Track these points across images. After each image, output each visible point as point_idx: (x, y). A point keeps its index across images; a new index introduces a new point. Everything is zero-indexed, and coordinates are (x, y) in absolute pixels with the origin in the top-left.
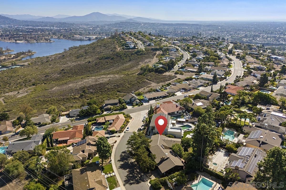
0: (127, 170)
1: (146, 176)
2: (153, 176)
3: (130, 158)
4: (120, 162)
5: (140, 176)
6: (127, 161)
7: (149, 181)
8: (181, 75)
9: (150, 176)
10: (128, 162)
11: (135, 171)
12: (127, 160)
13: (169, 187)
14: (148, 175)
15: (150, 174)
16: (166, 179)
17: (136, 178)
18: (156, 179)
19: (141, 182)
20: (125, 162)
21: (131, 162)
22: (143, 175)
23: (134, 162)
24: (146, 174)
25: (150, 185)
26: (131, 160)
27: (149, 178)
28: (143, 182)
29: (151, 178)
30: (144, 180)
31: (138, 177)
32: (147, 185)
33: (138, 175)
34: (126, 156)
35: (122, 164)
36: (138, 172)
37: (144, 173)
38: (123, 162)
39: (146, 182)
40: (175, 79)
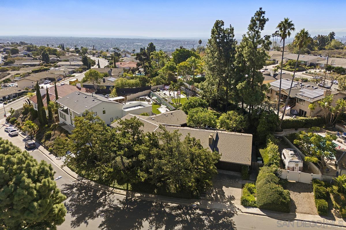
0: (146, 223)
1: (211, 200)
2: (227, 187)
3: (101, 195)
4: (86, 223)
5: (198, 211)
6: (106, 207)
7: (237, 203)
8: (15, 71)
9: (222, 194)
10: (110, 207)
11: (167, 210)
12: (101, 205)
13: (295, 182)
14: (213, 196)
15: (215, 190)
16: (276, 170)
17: (204, 223)
18: (245, 189)
19: (227, 221)
20: (102, 211)
21: (120, 201)
22: (200, 203)
23: (127, 195)
24: (205, 196)
25: (257, 210)
26: (115, 198)
27: (226, 199)
28: (232, 217)
29: (229, 195)
30: (225, 212)
31: (201, 217)
32: (250, 214)
33: (193, 214)
34: (85, 200)
35: (100, 223)
36: (179, 208)
37: (197, 198)
38: (98, 215)
39: (236, 210)
40: (10, 76)
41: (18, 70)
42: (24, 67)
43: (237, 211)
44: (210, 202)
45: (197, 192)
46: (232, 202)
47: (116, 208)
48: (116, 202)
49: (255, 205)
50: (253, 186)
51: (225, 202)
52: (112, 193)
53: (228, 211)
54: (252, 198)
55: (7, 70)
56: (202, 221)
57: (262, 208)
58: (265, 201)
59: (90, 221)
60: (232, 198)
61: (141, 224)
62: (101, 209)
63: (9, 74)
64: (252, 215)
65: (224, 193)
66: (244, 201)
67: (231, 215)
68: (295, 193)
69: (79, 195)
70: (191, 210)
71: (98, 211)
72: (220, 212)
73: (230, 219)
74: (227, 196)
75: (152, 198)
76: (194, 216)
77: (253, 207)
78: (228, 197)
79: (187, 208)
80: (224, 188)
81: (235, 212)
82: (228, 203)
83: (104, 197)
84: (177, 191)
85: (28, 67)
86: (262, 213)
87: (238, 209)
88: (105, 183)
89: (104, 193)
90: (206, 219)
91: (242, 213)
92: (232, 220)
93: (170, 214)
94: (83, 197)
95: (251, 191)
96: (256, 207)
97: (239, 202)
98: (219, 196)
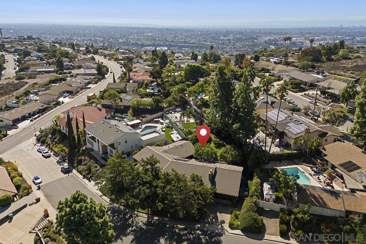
0: (162, 241)
1: (208, 223)
2: (220, 213)
3: (129, 218)
4: (121, 239)
5: (198, 232)
6: (134, 228)
7: (226, 226)
8: (31, 79)
9: (216, 218)
10: (137, 228)
11: (177, 231)
12: (130, 226)
13: (269, 210)
14: (209, 220)
15: (212, 215)
16: (256, 201)
17: (202, 241)
18: (233, 215)
19: (218, 239)
20: (132, 231)
21: (144, 223)
22: (200, 226)
23: (148, 218)
24: (204, 220)
25: (239, 232)
26: (140, 221)
27: (218, 223)
28: (221, 237)
29: (221, 220)
30: (217, 233)
31: (200, 236)
32: (234, 235)
33: (195, 234)
34: (118, 222)
35: (131, 240)
36: (185, 229)
37: (198, 222)
38: (129, 234)
39: (224, 231)
40: (27, 85)
41: (35, 78)
42: (39, 74)
43: (226, 232)
44: (207, 225)
45: (198, 217)
46: (223, 225)
47: (141, 229)
48: (140, 224)
49: (238, 227)
50: (239, 213)
51: (218, 225)
52: (137, 216)
53: (219, 232)
54: (237, 223)
55: (24, 78)
56: (201, 239)
57: (242, 230)
58: (244, 225)
59: (124, 238)
60: (223, 222)
61: (159, 241)
62: (130, 229)
63: (27, 83)
64: (235, 235)
65: (218, 218)
66: (231, 224)
67: (221, 235)
68: (268, 219)
69: (113, 218)
70: (194, 231)
71: (128, 231)
72: (213, 232)
73: (220, 238)
74: (219, 221)
75: (166, 221)
76: (196, 235)
77: (237, 229)
78: (221, 221)
79: (191, 230)
80: (218, 214)
81: (224, 233)
82: (220, 226)
83: (131, 219)
84: (184, 217)
85: (43, 74)
86: (242, 234)
87: (226, 231)
88: (132, 208)
89: (131, 216)
90: (203, 238)
91: (229, 234)
92: (221, 239)
93: (179, 234)
94: (116, 219)
95: (237, 217)
96: (239, 229)
97: (228, 225)
98: (214, 220)
